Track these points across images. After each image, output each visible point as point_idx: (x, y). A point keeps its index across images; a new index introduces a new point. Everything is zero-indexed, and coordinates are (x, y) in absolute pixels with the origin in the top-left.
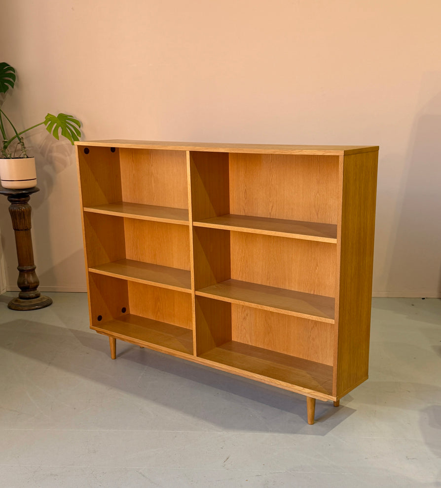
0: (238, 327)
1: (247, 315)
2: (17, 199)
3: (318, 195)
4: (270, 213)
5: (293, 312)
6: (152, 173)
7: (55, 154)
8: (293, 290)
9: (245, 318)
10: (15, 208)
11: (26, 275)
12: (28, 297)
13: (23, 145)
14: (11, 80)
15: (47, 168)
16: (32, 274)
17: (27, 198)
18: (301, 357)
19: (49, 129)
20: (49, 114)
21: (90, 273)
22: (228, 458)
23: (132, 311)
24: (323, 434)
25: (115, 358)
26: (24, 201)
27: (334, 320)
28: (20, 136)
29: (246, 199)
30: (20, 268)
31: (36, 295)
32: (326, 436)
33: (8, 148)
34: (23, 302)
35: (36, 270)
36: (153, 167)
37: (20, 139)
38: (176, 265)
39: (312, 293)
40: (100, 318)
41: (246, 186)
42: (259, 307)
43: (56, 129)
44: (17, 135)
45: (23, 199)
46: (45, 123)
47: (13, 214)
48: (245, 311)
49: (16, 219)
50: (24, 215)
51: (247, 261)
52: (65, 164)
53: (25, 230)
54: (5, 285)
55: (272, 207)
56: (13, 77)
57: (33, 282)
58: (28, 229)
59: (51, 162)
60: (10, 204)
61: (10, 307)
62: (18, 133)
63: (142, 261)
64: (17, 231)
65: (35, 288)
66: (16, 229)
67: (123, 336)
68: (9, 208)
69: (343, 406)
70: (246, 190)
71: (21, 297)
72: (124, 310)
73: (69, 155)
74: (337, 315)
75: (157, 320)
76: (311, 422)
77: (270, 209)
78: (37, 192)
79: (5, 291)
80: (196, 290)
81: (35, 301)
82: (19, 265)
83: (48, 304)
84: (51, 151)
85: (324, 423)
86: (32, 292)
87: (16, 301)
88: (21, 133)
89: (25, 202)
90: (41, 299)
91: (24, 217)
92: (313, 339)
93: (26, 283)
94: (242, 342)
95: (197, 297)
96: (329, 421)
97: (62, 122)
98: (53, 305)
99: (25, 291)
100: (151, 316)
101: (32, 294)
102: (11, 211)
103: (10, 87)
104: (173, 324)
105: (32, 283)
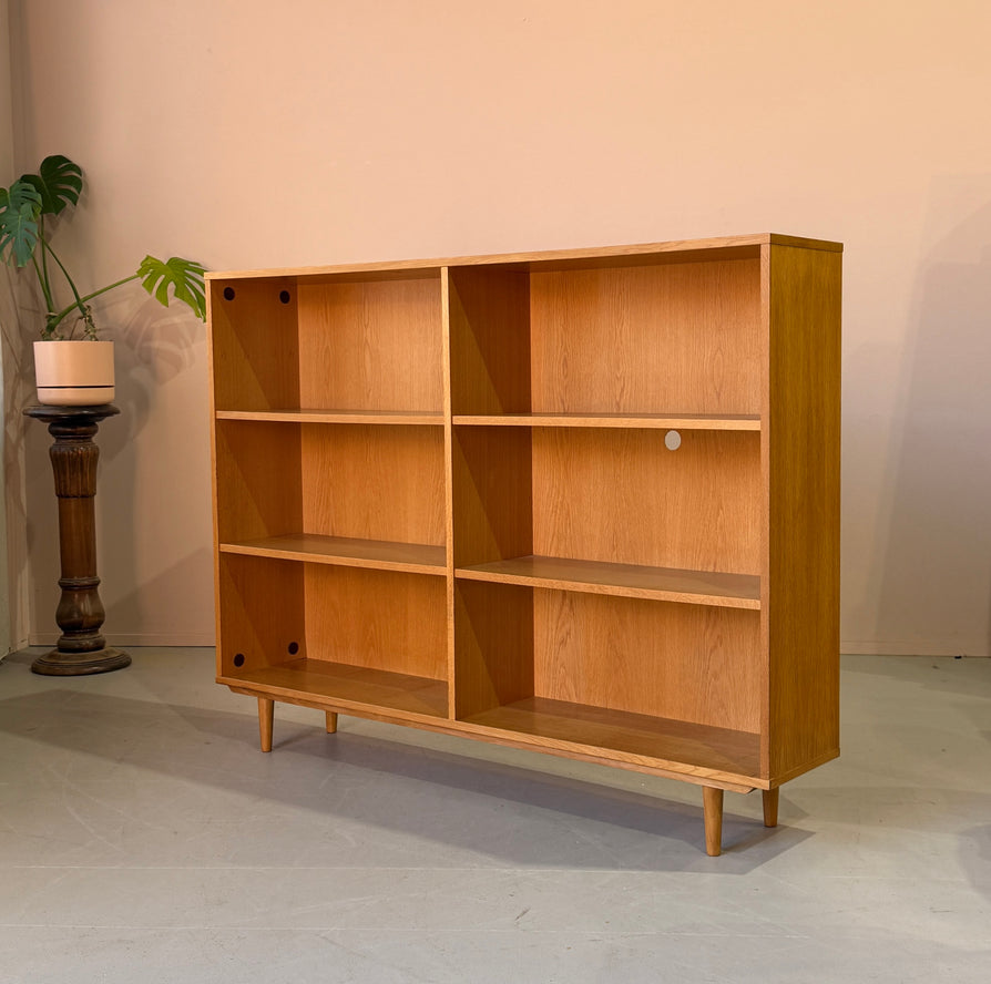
0: (549, 664)
1: (568, 633)
2: (69, 430)
3: (719, 355)
4: (618, 404)
5: (670, 593)
6: (366, 341)
7: (156, 344)
8: (668, 566)
9: (563, 642)
10: (63, 450)
11: (76, 596)
12: (77, 646)
13: (90, 321)
14: (73, 189)
15: (139, 374)
16: (90, 595)
17: (92, 429)
18: (689, 720)
19: (149, 285)
20: (148, 257)
21: (223, 555)
22: (524, 913)
23: (313, 651)
24: (743, 872)
25: (270, 750)
26: (85, 433)
27: (758, 602)
28: (85, 305)
29: (566, 377)
30: (66, 581)
31: (97, 643)
32: (749, 874)
33: (56, 330)
34: (66, 658)
35: (99, 588)
36: (369, 330)
37: (83, 310)
38: (413, 536)
39: (710, 569)
40: (239, 660)
41: (566, 350)
42: (596, 589)
43: (163, 287)
44: (79, 303)
45: (84, 428)
46: (141, 273)
47: (58, 461)
48: (563, 624)
49: (65, 473)
50: (82, 464)
51: (568, 514)
52: (178, 364)
53: (83, 496)
54: (28, 630)
55: (622, 390)
56: (78, 184)
57: (90, 614)
58: (87, 496)
59: (147, 360)
60: (53, 440)
61: (35, 671)
62: (81, 297)
63: (337, 534)
64: (63, 500)
65: (95, 627)
66: (62, 495)
67: (290, 693)
68: (51, 450)
69: (785, 827)
70: (565, 360)
71: (62, 648)
72: (294, 648)
73: (188, 345)
74: (765, 589)
75: (367, 666)
76: (715, 849)
77: (618, 393)
78: (116, 416)
79: (26, 644)
80: (457, 565)
81: (92, 656)
82: (63, 577)
83: (122, 664)
84: (148, 338)
85: (743, 853)
86: (87, 636)
87: (51, 656)
88: (86, 299)
89: (87, 437)
90: (107, 652)
91: (82, 469)
92: (716, 676)
93: (76, 615)
94: (557, 698)
95: (458, 581)
96: (754, 851)
97: (177, 274)
98: (132, 666)
99: (74, 634)
100: (353, 659)
101: (87, 641)
102: (55, 455)
103: (69, 202)
104: (402, 672)
105: (87, 616)
